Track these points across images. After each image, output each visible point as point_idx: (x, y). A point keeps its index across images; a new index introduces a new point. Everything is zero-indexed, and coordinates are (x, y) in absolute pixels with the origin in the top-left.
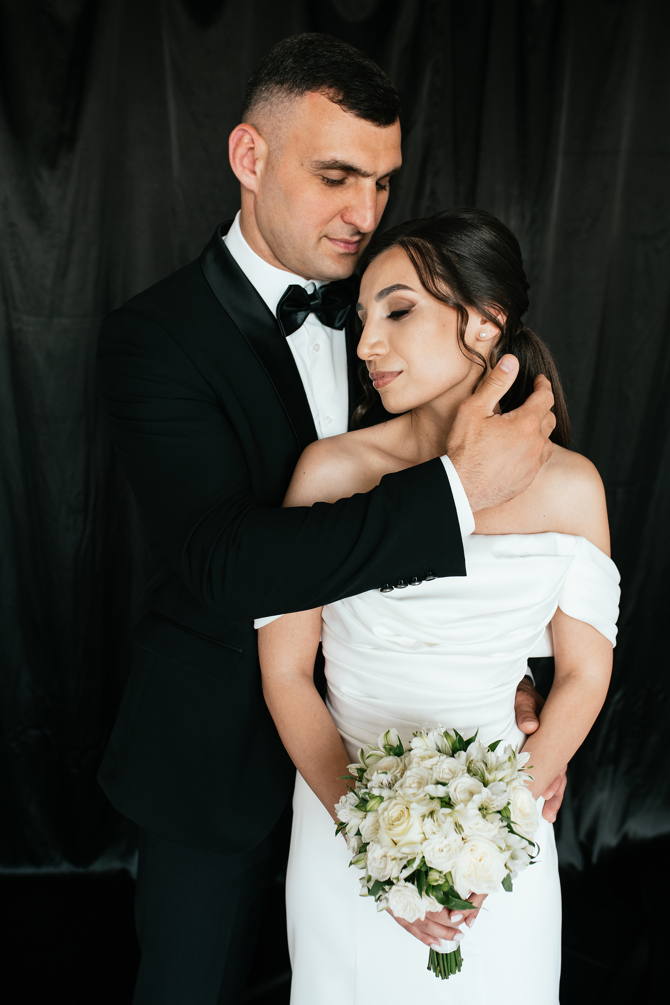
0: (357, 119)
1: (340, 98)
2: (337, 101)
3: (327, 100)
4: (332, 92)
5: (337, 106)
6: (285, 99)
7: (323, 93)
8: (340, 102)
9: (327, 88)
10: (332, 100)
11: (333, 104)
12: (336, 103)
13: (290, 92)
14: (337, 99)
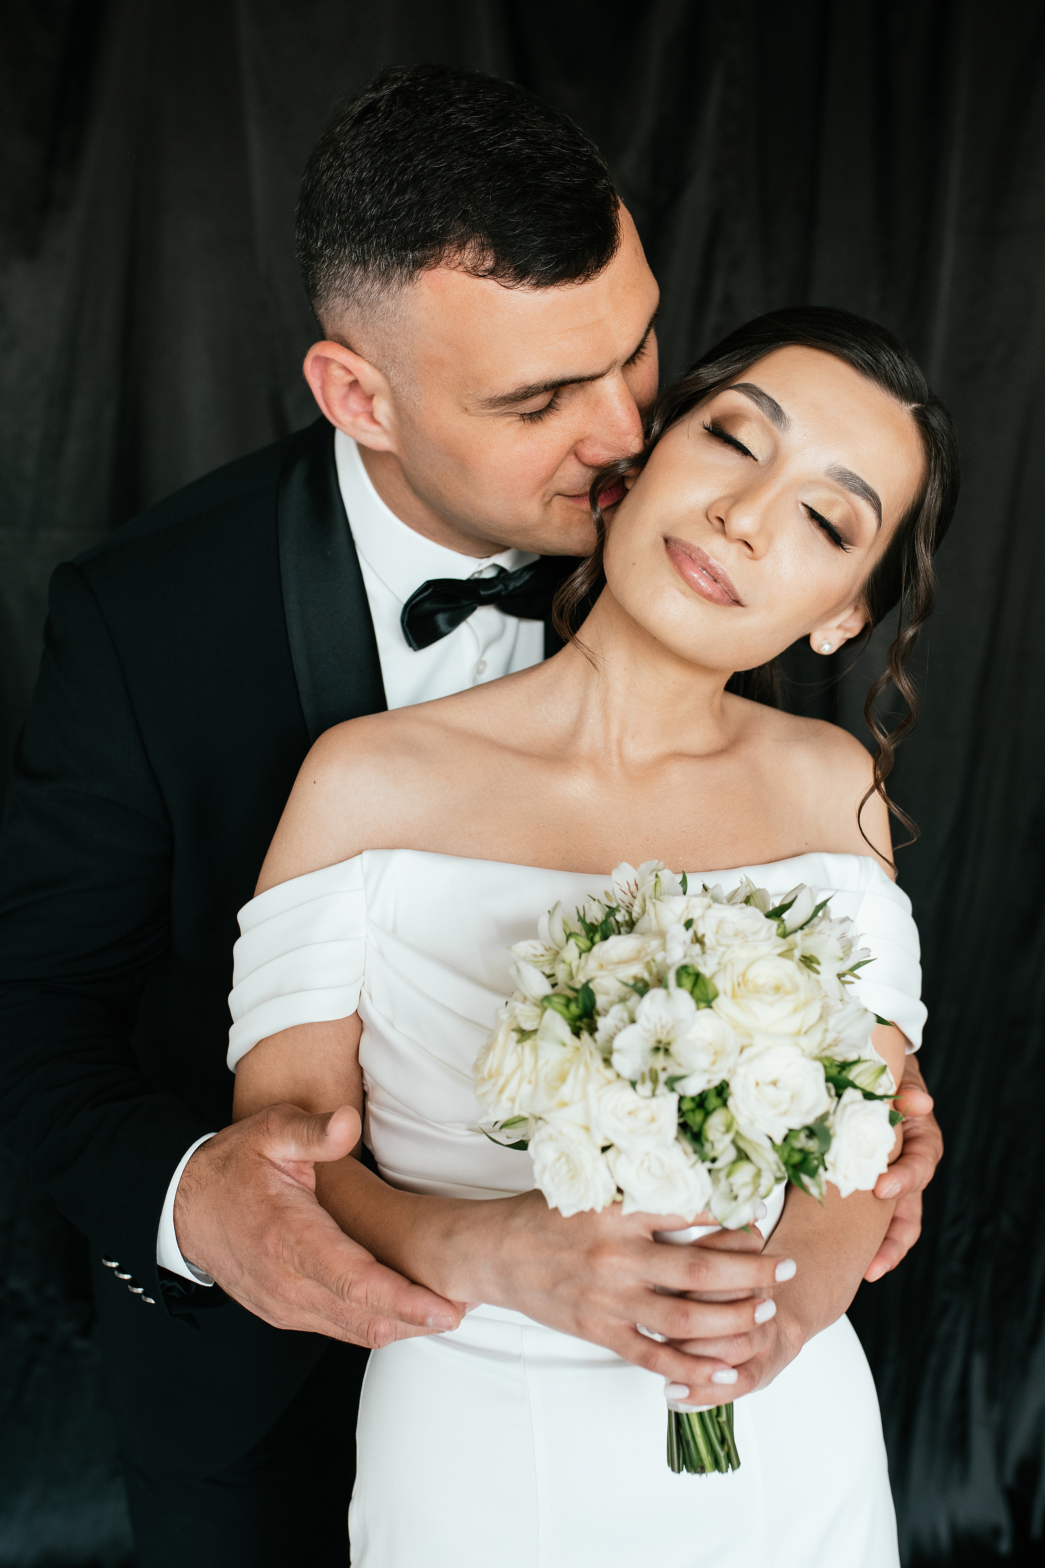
0: (538, 292)
1: (489, 263)
2: (485, 271)
3: (464, 277)
4: (469, 256)
5: (490, 285)
6: (382, 294)
7: (452, 266)
8: (492, 273)
9: (456, 252)
10: (475, 272)
11: (482, 282)
12: (484, 276)
13: (388, 282)
14: (484, 269)
